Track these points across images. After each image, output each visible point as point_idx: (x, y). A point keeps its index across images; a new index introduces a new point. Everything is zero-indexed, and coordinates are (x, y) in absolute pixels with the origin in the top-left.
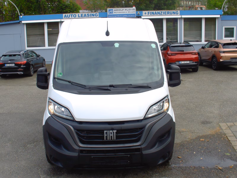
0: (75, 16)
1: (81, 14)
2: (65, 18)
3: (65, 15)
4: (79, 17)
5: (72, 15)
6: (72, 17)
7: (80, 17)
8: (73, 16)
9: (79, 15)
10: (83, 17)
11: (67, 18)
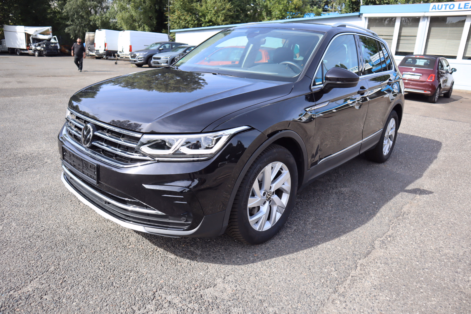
0: (452, 7)
1: (465, 4)
2: (434, 10)
3: (435, 6)
4: (459, 8)
5: (446, 5)
6: (445, 9)
7: (462, 8)
8: (448, 6)
9: (460, 5)
10: (468, 8)
11: (437, 10)
